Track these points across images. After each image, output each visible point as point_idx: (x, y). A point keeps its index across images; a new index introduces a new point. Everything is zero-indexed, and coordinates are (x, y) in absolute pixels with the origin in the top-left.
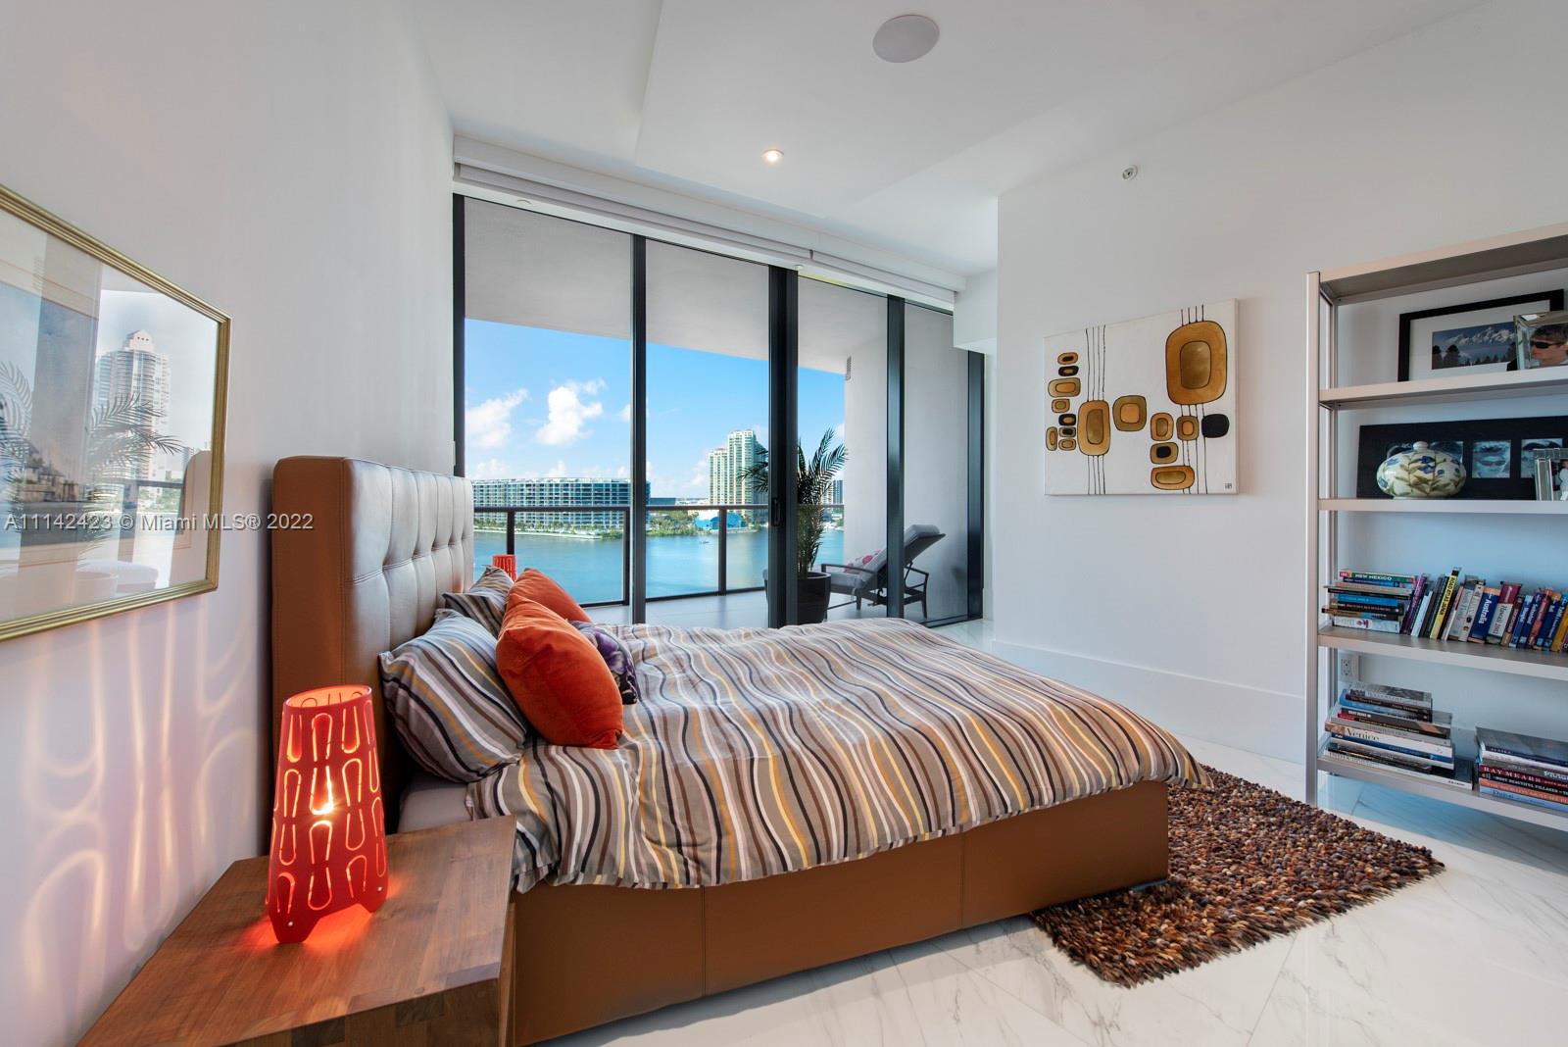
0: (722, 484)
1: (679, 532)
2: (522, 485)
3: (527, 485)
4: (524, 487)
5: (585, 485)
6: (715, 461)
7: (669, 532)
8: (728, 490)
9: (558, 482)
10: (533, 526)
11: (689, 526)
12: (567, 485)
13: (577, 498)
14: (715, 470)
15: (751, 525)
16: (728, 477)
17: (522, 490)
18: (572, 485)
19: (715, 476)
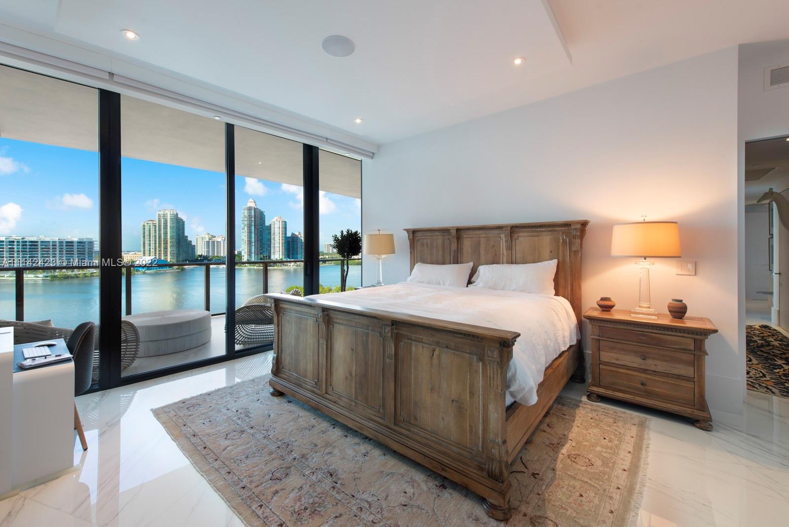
6: (147, 228)
14: (147, 233)
16: (157, 238)
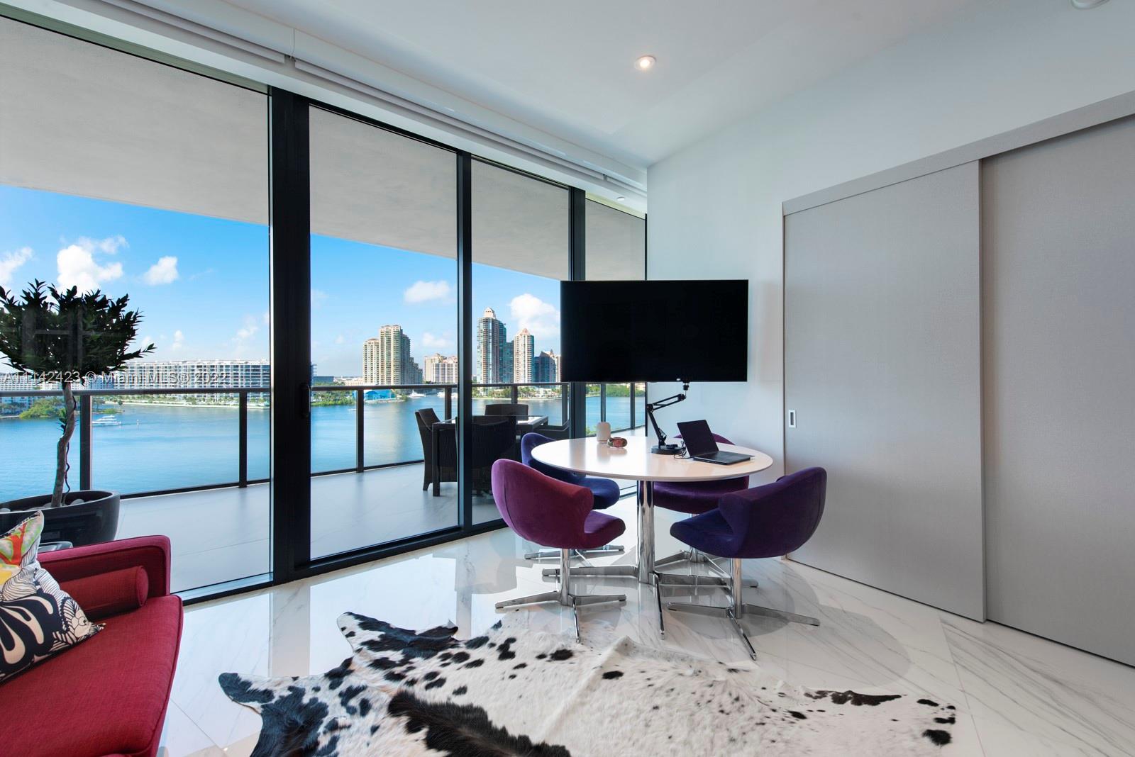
0: (375, 366)
1: (339, 402)
2: (193, 366)
3: (198, 367)
4: (195, 368)
5: (254, 366)
6: (369, 348)
7: (330, 402)
8: (380, 370)
9: (228, 363)
10: (204, 400)
11: (348, 397)
12: (237, 366)
13: (246, 377)
14: (369, 355)
15: (399, 396)
16: (380, 360)
17: (193, 370)
18: (242, 366)
19: (369, 360)
